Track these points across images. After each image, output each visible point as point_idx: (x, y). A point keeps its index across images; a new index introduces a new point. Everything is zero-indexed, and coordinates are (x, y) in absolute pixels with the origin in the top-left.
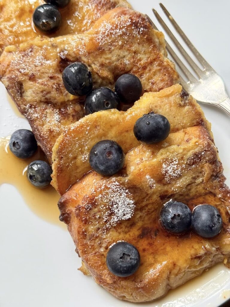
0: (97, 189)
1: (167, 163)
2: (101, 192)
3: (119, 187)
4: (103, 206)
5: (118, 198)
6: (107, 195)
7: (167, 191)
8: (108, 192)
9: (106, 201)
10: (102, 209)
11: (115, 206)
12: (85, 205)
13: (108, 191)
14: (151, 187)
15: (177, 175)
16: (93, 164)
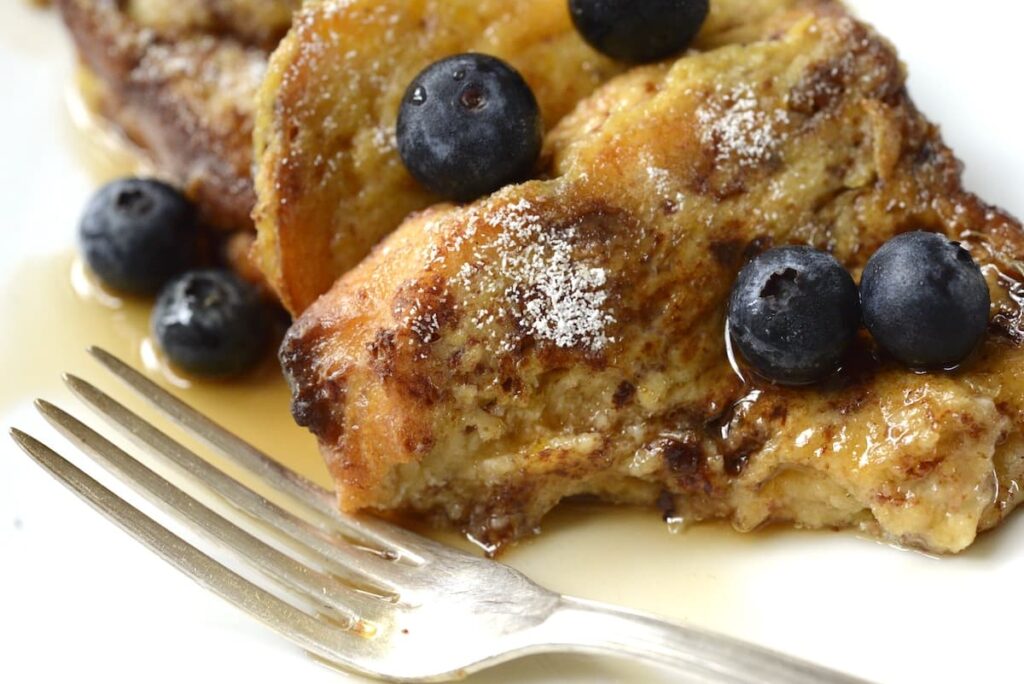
0: (447, 243)
1: (714, 105)
2: (466, 254)
3: (537, 217)
4: (482, 313)
5: (541, 264)
6: (495, 263)
7: (736, 224)
8: (496, 248)
9: (492, 288)
10: (481, 326)
11: (532, 306)
12: (410, 321)
13: (495, 244)
14: (667, 208)
15: (761, 150)
16: (408, 141)
